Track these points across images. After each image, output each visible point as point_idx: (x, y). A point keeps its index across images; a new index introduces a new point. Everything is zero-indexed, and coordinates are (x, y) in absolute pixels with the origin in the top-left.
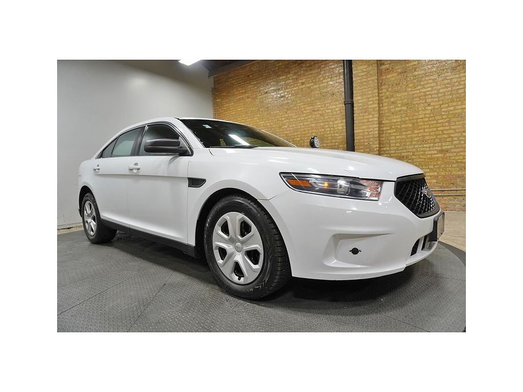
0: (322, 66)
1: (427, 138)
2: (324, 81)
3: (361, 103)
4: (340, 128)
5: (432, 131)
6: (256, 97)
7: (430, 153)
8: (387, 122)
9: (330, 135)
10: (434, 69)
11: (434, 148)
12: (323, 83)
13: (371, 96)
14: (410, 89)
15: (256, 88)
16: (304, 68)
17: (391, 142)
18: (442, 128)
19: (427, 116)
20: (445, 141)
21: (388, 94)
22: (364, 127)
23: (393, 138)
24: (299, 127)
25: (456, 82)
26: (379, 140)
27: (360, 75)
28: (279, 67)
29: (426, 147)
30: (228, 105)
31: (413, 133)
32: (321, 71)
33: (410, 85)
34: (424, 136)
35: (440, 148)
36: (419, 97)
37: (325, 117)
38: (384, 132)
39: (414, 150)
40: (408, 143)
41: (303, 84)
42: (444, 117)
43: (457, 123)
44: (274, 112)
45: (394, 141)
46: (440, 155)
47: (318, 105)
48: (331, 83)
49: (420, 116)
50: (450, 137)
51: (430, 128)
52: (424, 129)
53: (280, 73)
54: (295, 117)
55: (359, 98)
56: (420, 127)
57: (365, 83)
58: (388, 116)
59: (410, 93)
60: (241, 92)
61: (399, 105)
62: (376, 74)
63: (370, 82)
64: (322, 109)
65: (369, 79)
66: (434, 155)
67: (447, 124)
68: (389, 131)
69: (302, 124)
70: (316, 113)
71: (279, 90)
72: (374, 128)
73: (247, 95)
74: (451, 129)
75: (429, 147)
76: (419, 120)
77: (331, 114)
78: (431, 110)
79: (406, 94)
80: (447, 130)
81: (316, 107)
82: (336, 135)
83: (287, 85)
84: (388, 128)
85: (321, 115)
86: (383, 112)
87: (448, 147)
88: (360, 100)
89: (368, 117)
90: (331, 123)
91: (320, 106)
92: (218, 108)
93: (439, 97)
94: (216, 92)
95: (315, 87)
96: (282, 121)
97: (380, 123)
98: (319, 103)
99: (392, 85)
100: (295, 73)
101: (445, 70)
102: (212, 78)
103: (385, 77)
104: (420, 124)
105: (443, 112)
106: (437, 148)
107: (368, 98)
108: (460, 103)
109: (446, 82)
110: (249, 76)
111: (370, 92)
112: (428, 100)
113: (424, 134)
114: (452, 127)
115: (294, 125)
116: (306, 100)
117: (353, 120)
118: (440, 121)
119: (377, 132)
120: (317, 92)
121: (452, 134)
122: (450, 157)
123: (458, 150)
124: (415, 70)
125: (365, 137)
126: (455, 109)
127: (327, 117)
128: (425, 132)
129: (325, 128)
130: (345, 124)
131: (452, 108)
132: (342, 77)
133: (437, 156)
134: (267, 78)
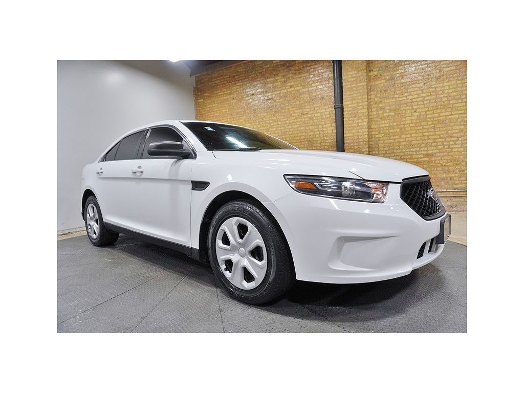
0: (311, 70)
1: (413, 142)
2: (313, 85)
3: (351, 107)
4: (329, 132)
5: (419, 136)
6: (242, 99)
7: (417, 156)
8: (376, 126)
9: (319, 139)
10: (420, 78)
11: (421, 153)
12: (312, 87)
13: (361, 101)
14: (398, 96)
15: (242, 89)
16: (293, 72)
17: (380, 145)
18: (427, 134)
19: (414, 121)
20: (431, 146)
21: (376, 99)
22: (353, 131)
23: (382, 142)
24: (288, 130)
25: (440, 91)
26: (369, 145)
27: (349, 80)
28: (266, 68)
29: (413, 151)
30: (211, 106)
31: (400, 137)
32: (310, 75)
33: (398, 92)
34: (411, 141)
35: (426, 152)
36: (406, 104)
37: (314, 121)
38: (373, 136)
39: (402, 154)
40: (396, 148)
41: (291, 87)
42: (429, 123)
43: (441, 129)
44: (262, 115)
45: (383, 145)
46: (425, 159)
47: (307, 109)
48: (320, 87)
49: (407, 122)
50: (435, 142)
51: (416, 133)
52: (411, 134)
53: (267, 75)
54: (283, 120)
55: (348, 103)
56: (407, 132)
57: (354, 89)
58: (377, 121)
59: (398, 99)
60: (225, 92)
61: (388, 111)
62: (366, 80)
63: (360, 88)
64: (311, 112)
65: (358, 85)
66: (421, 159)
67: (433, 130)
68: (377, 136)
69: (290, 127)
70: (305, 116)
71: (266, 92)
72: (363, 132)
73: (232, 96)
74: (436, 134)
75: (416, 151)
76: (406, 126)
77: (320, 117)
78: (418, 116)
79: (394, 100)
80: (432, 135)
81: (305, 111)
82: (326, 138)
83: (275, 87)
84: (377, 133)
85: (310, 118)
86: (372, 117)
87: (434, 151)
88: (349, 104)
89: (357, 121)
90: (320, 127)
91: (309, 110)
92: (200, 108)
93: (424, 105)
94: (198, 92)
95: (304, 90)
96: (269, 123)
97: (369, 128)
98: (309, 107)
99: (381, 91)
100: (283, 76)
101: (430, 79)
102: (194, 77)
103: (373, 83)
104: (407, 129)
105: (429, 118)
106: (423, 152)
107: (358, 103)
108: (444, 110)
109: (431, 90)
110: (234, 77)
111: (360, 97)
112: (415, 107)
113: (411, 139)
114: (437, 133)
115: (283, 128)
116: (294, 103)
117: (343, 124)
118: (425, 127)
119: (366, 136)
120: (306, 96)
121: (436, 139)
122: (435, 161)
123: (442, 154)
124: (402, 78)
125: (355, 141)
126: (439, 116)
127: (316, 121)
128: (411, 137)
129: (314, 132)
130: (334, 128)
131: (437, 115)
132: (331, 81)
133: (423, 159)
134: (253, 80)
